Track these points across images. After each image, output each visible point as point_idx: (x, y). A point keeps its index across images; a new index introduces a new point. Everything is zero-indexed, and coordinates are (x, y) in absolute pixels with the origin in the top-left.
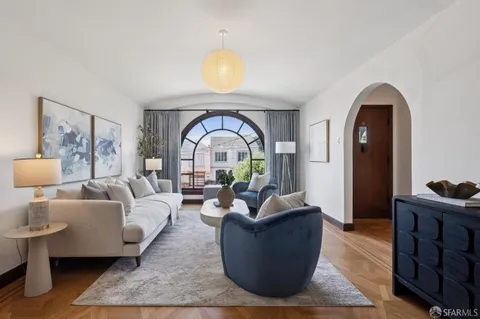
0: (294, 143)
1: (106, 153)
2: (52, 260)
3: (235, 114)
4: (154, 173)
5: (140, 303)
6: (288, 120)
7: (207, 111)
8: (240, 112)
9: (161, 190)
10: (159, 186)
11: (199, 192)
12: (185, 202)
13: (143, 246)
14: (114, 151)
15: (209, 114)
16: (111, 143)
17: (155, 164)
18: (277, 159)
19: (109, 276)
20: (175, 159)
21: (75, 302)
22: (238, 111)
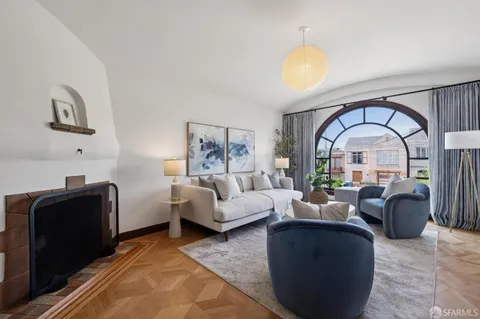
1: (238, 154)
3: (383, 103)
4: (283, 171)
5: (201, 262)
7: (345, 105)
8: (388, 99)
9: (281, 186)
10: (280, 183)
14: (247, 152)
15: (348, 108)
16: (244, 146)
17: (283, 163)
19: (207, 241)
20: (309, 158)
21: (181, 249)
22: (385, 98)
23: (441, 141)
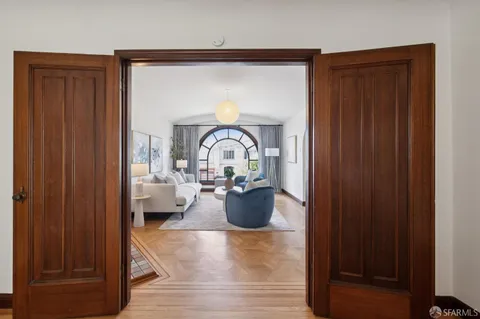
0: (278, 150)
1: (156, 158)
2: (145, 213)
3: (238, 128)
4: (183, 170)
6: (274, 133)
8: (241, 127)
9: (188, 181)
10: (187, 178)
11: (212, 183)
12: (203, 190)
13: (186, 207)
14: (159, 156)
15: (220, 128)
16: (157, 151)
17: (182, 163)
18: (266, 160)
20: (195, 160)
23: (264, 153)
